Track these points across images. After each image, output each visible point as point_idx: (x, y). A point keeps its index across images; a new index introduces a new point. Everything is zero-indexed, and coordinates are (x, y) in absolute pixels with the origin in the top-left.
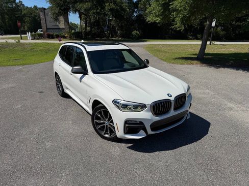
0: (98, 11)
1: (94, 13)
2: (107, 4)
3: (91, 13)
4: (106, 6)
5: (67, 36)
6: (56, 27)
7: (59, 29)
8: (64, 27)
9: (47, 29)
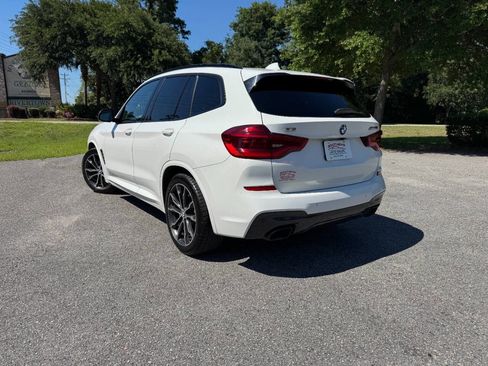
0: (138, 62)
1: (129, 66)
2: (156, 52)
3: (122, 65)
4: (153, 55)
5: (59, 114)
6: (30, 95)
7: (39, 98)
8: (49, 95)
9: (8, 98)
